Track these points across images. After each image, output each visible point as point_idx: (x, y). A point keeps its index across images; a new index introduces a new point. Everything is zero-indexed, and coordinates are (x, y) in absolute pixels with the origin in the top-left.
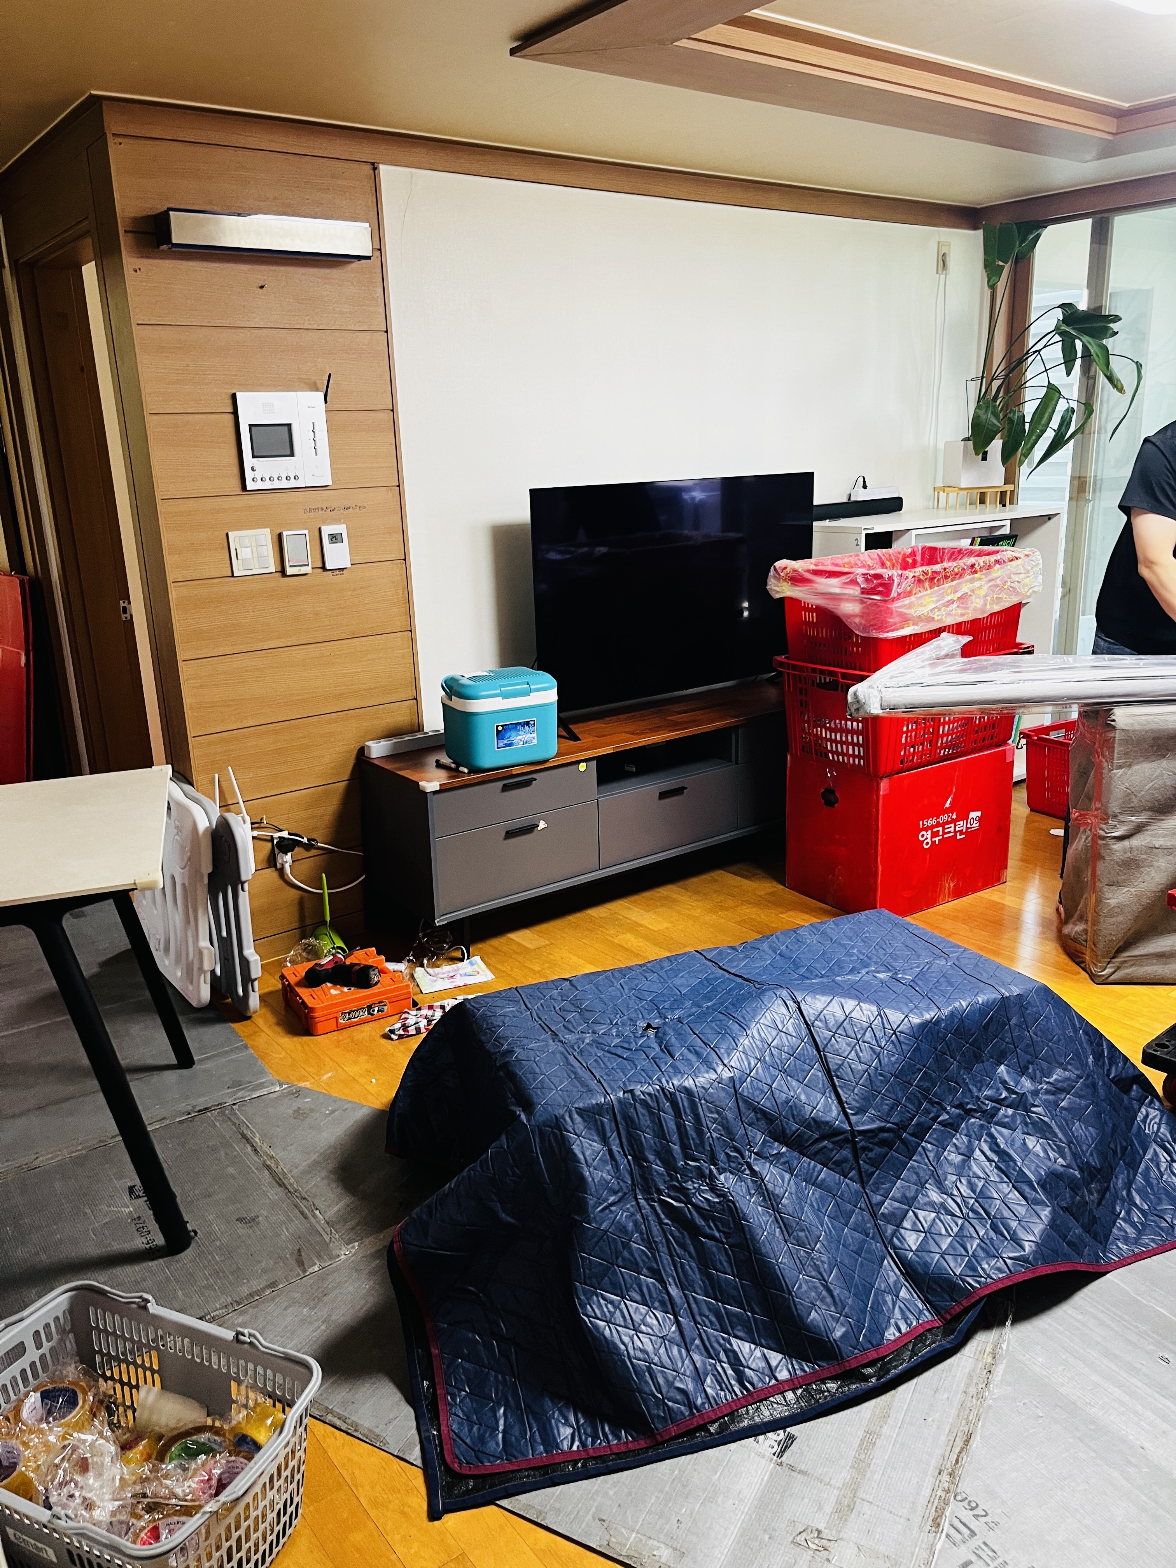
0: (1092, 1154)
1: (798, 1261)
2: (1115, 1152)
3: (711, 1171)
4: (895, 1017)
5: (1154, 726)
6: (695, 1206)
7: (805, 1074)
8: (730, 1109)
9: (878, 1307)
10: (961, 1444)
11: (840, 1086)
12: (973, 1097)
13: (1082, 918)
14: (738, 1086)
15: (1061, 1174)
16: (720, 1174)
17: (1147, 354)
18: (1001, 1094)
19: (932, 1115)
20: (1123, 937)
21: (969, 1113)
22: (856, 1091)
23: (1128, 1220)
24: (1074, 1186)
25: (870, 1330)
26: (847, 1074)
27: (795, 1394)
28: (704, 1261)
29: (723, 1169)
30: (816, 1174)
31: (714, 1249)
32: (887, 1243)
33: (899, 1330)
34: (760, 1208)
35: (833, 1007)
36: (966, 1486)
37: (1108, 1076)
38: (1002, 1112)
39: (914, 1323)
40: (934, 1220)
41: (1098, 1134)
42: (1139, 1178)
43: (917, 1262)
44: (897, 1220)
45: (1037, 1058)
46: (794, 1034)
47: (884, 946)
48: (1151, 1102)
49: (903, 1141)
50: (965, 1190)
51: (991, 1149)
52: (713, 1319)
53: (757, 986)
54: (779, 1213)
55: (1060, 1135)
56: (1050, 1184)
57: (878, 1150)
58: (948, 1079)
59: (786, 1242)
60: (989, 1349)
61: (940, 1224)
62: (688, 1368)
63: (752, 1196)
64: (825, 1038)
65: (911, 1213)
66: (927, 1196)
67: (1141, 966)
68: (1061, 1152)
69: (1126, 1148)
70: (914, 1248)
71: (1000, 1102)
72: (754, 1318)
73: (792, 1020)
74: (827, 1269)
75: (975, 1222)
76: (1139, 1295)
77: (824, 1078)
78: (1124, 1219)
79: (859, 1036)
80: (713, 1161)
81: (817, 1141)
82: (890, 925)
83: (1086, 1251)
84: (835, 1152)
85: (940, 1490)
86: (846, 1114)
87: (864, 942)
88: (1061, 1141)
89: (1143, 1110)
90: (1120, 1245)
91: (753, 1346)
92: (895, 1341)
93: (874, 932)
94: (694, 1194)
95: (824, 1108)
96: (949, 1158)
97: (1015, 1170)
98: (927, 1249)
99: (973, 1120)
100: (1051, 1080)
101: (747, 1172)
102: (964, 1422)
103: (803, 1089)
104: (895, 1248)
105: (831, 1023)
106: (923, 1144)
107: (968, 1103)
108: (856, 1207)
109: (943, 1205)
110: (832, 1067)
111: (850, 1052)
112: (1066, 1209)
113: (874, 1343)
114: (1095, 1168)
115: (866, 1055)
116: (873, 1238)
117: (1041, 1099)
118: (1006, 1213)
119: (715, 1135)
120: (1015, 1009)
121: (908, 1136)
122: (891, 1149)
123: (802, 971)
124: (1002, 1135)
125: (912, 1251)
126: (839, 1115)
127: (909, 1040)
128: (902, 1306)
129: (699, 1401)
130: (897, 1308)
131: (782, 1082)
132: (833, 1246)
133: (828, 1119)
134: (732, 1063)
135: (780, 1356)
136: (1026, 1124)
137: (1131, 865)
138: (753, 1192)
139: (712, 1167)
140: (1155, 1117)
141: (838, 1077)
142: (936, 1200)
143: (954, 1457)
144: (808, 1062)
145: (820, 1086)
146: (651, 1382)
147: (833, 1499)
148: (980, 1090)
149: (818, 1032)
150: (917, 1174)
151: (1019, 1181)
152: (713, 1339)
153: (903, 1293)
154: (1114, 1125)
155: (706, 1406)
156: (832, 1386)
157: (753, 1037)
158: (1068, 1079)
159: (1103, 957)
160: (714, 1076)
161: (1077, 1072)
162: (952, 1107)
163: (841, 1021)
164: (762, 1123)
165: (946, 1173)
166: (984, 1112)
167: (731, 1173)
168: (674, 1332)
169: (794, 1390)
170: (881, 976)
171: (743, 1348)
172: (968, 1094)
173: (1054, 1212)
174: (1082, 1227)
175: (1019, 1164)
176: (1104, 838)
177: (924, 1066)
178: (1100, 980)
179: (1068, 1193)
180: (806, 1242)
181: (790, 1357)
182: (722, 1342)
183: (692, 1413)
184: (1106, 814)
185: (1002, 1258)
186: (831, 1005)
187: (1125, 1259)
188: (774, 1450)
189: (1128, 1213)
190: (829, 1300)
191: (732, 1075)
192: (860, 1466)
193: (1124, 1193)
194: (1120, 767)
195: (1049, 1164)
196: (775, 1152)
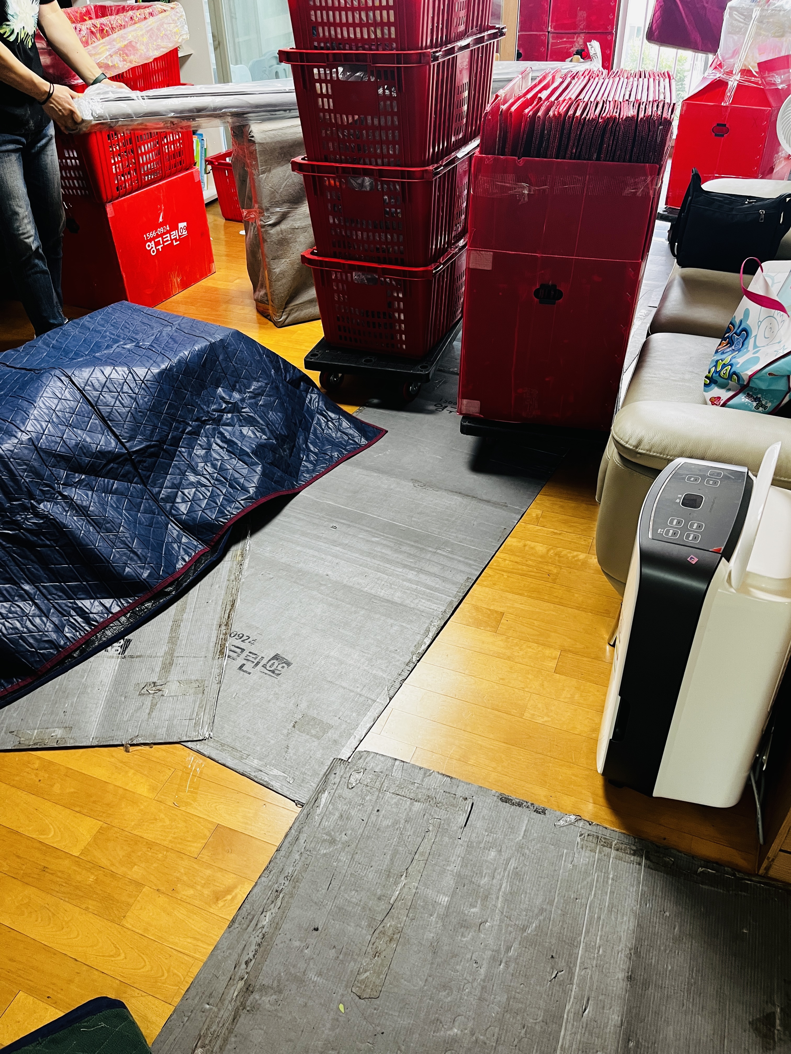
0: (281, 428)
1: (109, 542)
2: (295, 424)
3: (31, 503)
4: (141, 372)
5: (279, 139)
6: (26, 530)
7: (86, 424)
8: (35, 459)
9: (169, 552)
10: (230, 607)
11: (113, 426)
12: (204, 412)
13: (263, 286)
14: (37, 443)
15: (265, 444)
16: (40, 504)
18: (222, 406)
19: (180, 430)
20: (288, 293)
21: (204, 423)
22: (125, 426)
23: (308, 461)
24: (273, 449)
25: (165, 566)
26: (117, 417)
27: (126, 617)
28: (44, 561)
29: (40, 500)
30: (110, 486)
31: (49, 552)
32: (168, 514)
33: (184, 560)
34: (75, 518)
35: (96, 374)
36: (236, 627)
37: (285, 380)
38: (225, 417)
39: (193, 554)
40: (195, 493)
41: (283, 416)
42: (311, 436)
43: (188, 519)
44: (171, 499)
45: (240, 378)
46: (71, 399)
47: (128, 326)
48: (313, 390)
49: (165, 451)
50: (210, 469)
51: (222, 441)
52: (61, 594)
53: (37, 372)
54: (89, 517)
55: (261, 422)
56: (260, 452)
57: (149, 460)
58: (186, 405)
59: (99, 533)
60: (239, 553)
61: (199, 494)
62: (49, 626)
63: (67, 512)
64: (95, 397)
65: (180, 493)
66: (188, 480)
67: (302, 310)
68: (264, 432)
69: (302, 420)
70: (185, 512)
71: (223, 411)
72: (89, 585)
73: (67, 390)
74: (131, 541)
75: (219, 486)
76: (317, 498)
77: (101, 423)
78: (306, 461)
79: (119, 390)
80: (31, 496)
81: (106, 465)
82: (130, 311)
83: (286, 484)
84: (120, 469)
85: (221, 635)
86: (122, 443)
87: (113, 326)
88: (262, 424)
89: (309, 396)
90: (305, 475)
91: (92, 601)
92: (182, 568)
93: (119, 317)
94: (24, 522)
95: (106, 443)
96: (197, 453)
97: (237, 449)
98: (194, 510)
99: (208, 426)
100: (251, 390)
101: (60, 498)
102: (230, 596)
103: (86, 434)
104: (173, 516)
105: (97, 385)
106: (179, 449)
107: (203, 417)
108: (143, 499)
109: (199, 482)
110: (105, 415)
111: (115, 402)
112: (271, 464)
113: (170, 573)
114: (285, 436)
115: (127, 401)
116: (158, 514)
117: (246, 403)
118: (237, 475)
119: (27, 480)
120: (221, 350)
121: (168, 447)
122: (159, 458)
123: (71, 355)
124: (227, 431)
125: (184, 514)
126: (117, 444)
127: (154, 384)
128: (184, 547)
129: (62, 643)
130: (181, 549)
131: (70, 433)
132: (132, 526)
133: (109, 449)
134: (28, 429)
135: (111, 600)
136: (240, 420)
137: (283, 242)
138: (67, 509)
139: (32, 501)
140: (315, 399)
141: (110, 420)
142: (194, 481)
143: (227, 615)
144: (86, 415)
145: (99, 429)
146: (24, 644)
147: (160, 664)
148: (208, 407)
149: (88, 394)
150: (179, 468)
151: (241, 455)
152: (63, 605)
153: (184, 540)
154: (292, 408)
155: (68, 643)
156: (148, 605)
157: (40, 408)
158: (261, 387)
159: (279, 309)
160: (16, 441)
161: (265, 381)
162: (192, 421)
163: (104, 383)
164: (63, 463)
165: (197, 463)
166: (214, 420)
167: (48, 501)
168: (34, 610)
169: (125, 615)
170: (128, 346)
171: (86, 604)
172: (201, 411)
173: (263, 467)
174: (282, 471)
175: (240, 445)
176: (263, 226)
177: (168, 400)
178: (279, 325)
179: (271, 455)
180: (112, 529)
181: (119, 599)
182: (70, 605)
183: (59, 651)
184: (262, 209)
185: (238, 501)
186: (94, 373)
187: (308, 482)
188: (119, 652)
189: (307, 456)
190: (135, 558)
191: (30, 436)
192: (173, 640)
193: (304, 446)
194: (263, 173)
195: (257, 440)
196: (77, 480)
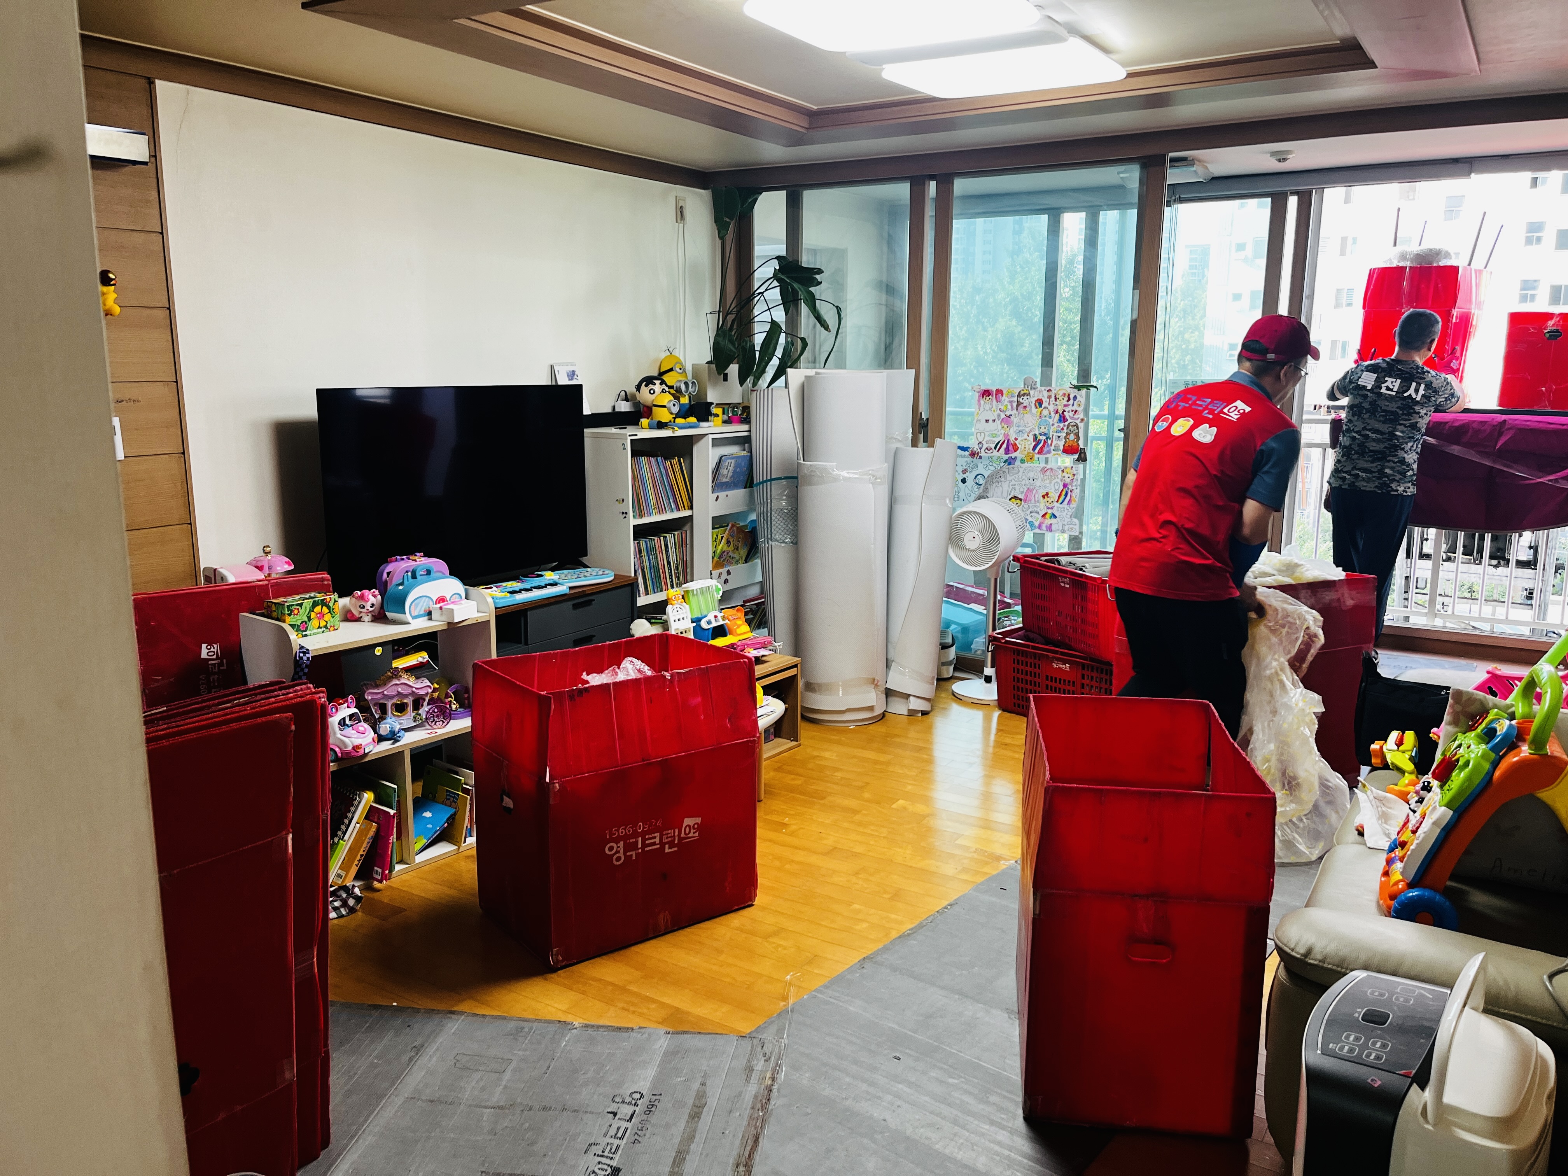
10: (753, 1144)
17: (846, 301)
60: (768, 1075)
76: (876, 1018)
